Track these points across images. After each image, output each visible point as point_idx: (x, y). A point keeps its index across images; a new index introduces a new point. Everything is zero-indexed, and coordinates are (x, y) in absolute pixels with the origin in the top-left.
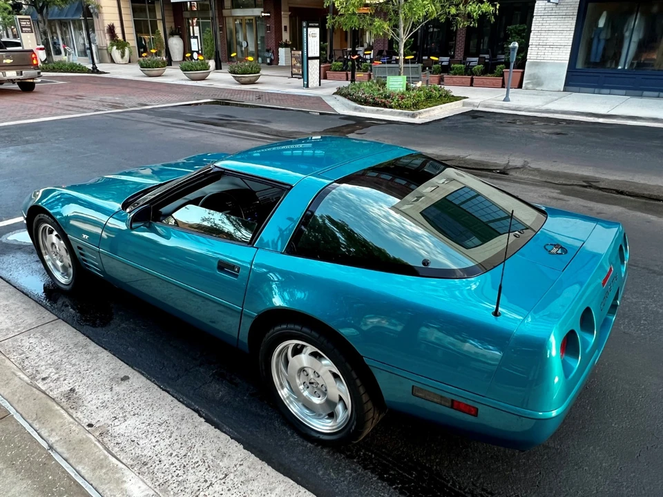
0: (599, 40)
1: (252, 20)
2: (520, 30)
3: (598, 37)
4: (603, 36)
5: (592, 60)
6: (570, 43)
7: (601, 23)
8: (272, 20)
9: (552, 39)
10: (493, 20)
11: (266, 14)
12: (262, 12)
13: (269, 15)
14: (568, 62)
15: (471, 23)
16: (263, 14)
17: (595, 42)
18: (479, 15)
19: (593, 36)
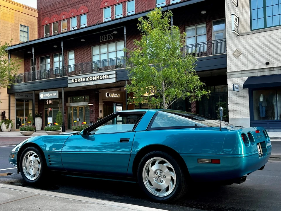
0: (262, 107)
1: (83, 108)
2: (223, 104)
3: (262, 105)
4: (264, 105)
5: (261, 116)
6: (249, 109)
7: (261, 99)
8: (94, 108)
9: (239, 107)
10: (208, 97)
11: (91, 105)
12: (89, 104)
13: (92, 105)
14: (249, 117)
15: (198, 99)
16: (89, 105)
17: (260, 108)
18: (201, 95)
19: (259, 105)
